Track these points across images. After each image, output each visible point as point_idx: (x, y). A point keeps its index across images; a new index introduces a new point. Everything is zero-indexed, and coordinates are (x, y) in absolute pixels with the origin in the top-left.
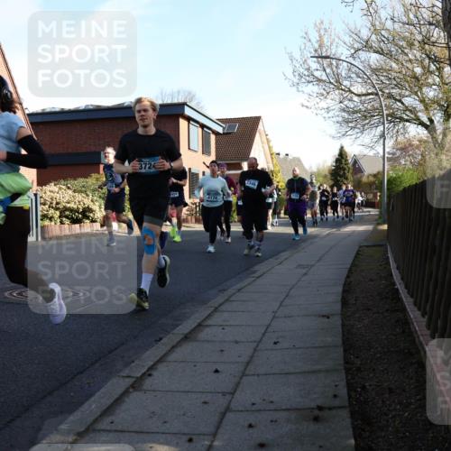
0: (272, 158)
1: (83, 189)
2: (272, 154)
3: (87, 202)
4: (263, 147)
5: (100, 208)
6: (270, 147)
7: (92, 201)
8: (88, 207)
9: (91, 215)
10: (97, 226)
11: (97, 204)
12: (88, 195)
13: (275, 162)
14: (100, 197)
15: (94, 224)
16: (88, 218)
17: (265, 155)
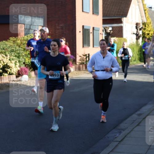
0: (145, 13)
1: (3, 51)
2: (145, 10)
3: (6, 61)
4: (138, 5)
5: (16, 64)
6: (143, 5)
7: (9, 60)
8: (7, 64)
9: (9, 70)
10: (13, 77)
11: (13, 62)
12: (6, 56)
13: (147, 16)
14: (16, 56)
15: (11, 76)
16: (6, 72)
17: (140, 11)
